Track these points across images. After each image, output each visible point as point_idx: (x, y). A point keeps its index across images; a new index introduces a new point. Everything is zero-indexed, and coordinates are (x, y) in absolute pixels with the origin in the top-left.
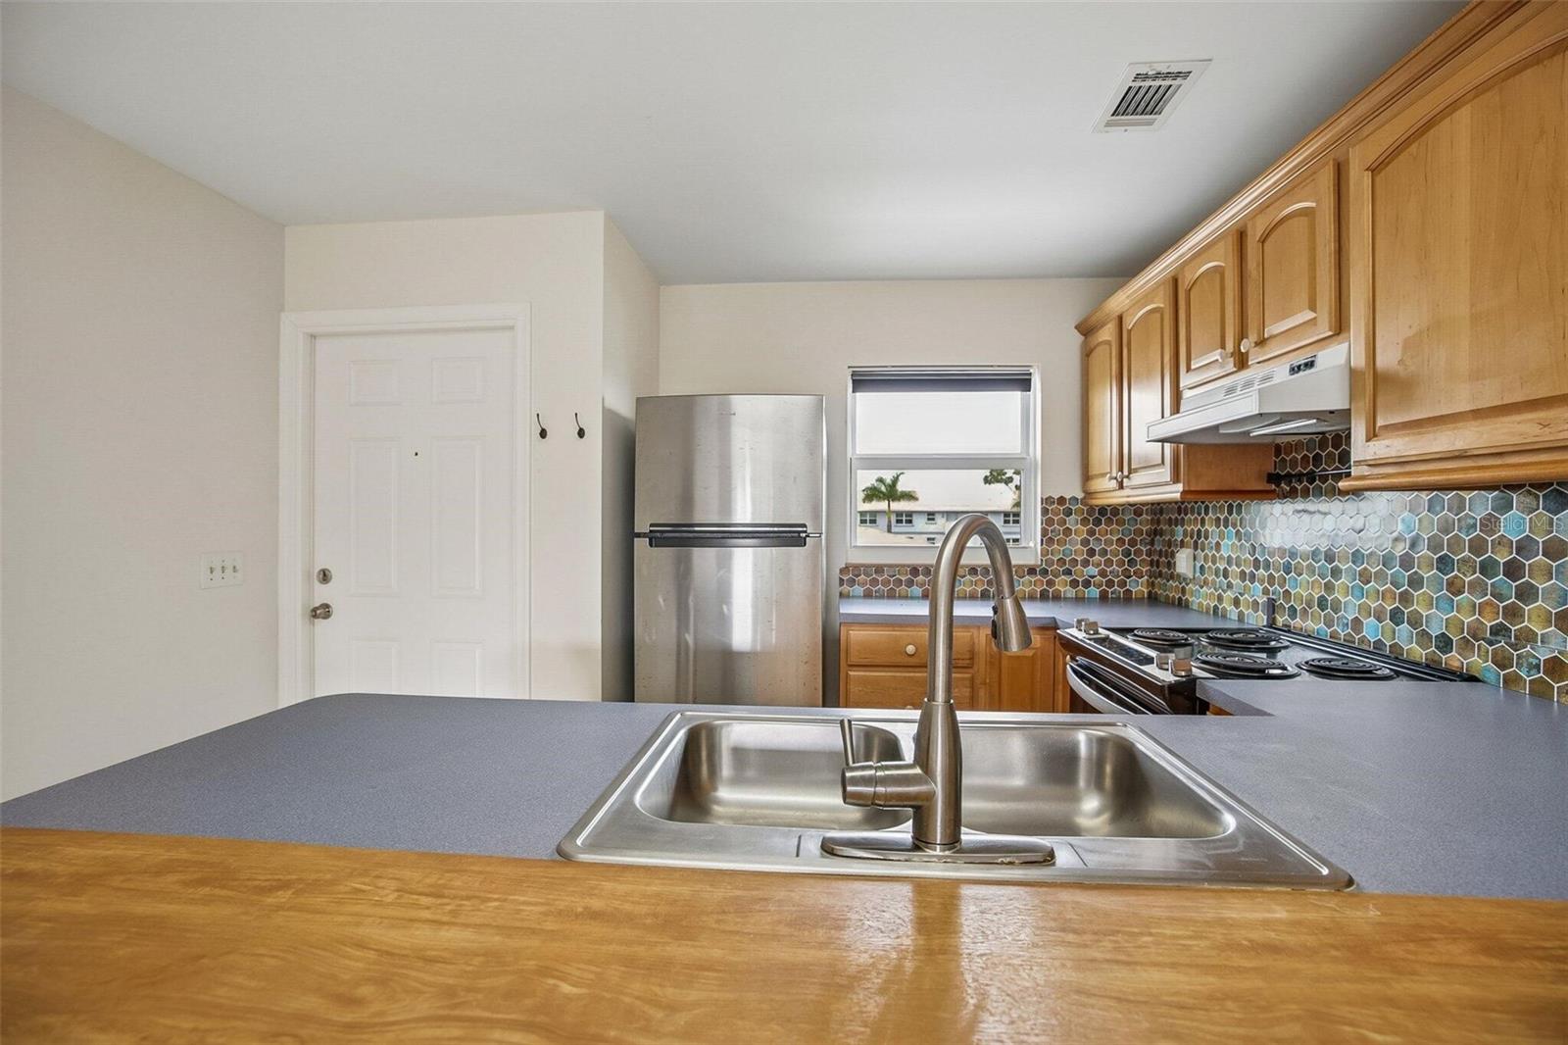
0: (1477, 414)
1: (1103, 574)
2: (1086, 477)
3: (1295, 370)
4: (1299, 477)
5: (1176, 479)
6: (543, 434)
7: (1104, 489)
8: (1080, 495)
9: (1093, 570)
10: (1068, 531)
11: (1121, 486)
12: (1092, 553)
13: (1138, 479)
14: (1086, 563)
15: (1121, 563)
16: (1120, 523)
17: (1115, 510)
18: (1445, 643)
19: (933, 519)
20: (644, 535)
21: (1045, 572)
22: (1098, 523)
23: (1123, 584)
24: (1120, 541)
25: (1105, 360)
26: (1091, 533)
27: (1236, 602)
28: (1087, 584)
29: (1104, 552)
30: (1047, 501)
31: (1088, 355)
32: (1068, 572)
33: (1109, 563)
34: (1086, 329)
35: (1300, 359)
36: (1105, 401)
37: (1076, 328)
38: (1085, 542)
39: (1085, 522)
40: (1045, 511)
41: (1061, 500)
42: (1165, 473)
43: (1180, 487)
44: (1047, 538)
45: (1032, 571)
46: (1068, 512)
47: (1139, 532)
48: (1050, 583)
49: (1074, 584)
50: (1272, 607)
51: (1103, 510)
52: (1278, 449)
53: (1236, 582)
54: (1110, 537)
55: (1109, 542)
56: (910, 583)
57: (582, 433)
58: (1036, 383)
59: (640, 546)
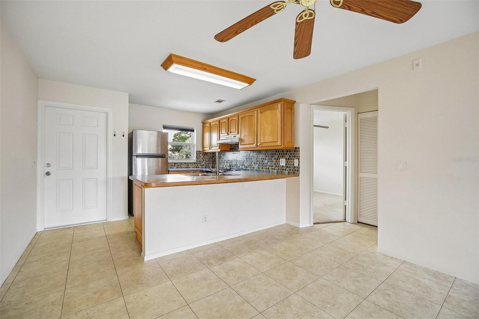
0: (248, 144)
1: (205, 164)
2: (203, 147)
3: (234, 137)
4: (233, 149)
5: (219, 149)
6: (115, 135)
7: (207, 150)
8: (202, 151)
9: (204, 163)
10: (200, 157)
11: (210, 149)
12: (204, 160)
13: (213, 148)
14: (203, 162)
15: (208, 162)
16: (208, 155)
17: (207, 153)
18: (247, 167)
20: (135, 156)
21: (196, 163)
22: (204, 155)
23: (208, 165)
24: (208, 158)
25: (206, 129)
26: (204, 157)
27: (226, 166)
28: (203, 165)
30: (197, 151)
31: (204, 127)
32: (200, 163)
33: (206, 162)
34: (204, 123)
35: (235, 135)
36: (207, 135)
37: (202, 122)
38: (203, 158)
39: (203, 155)
40: (197, 153)
41: (199, 151)
43: (220, 150)
44: (197, 158)
45: (195, 163)
46: (200, 153)
47: (210, 157)
48: (197, 165)
49: (201, 165)
50: (230, 166)
51: (205, 153)
52: (231, 145)
53: (226, 163)
55: (206, 159)
56: (174, 166)
57: (123, 136)
58: (195, 131)
59: (134, 158)
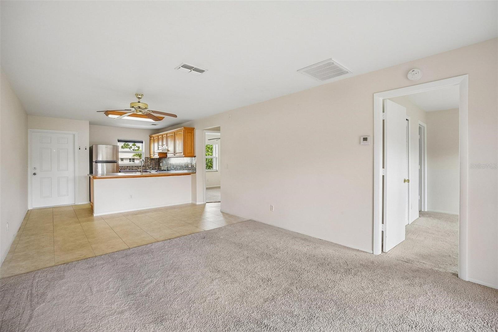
1: (152, 166)
2: (150, 155)
5: (159, 156)
6: (80, 149)
7: (153, 157)
8: (149, 157)
9: (151, 166)
10: (148, 161)
12: (151, 164)
13: (155, 155)
14: (150, 165)
15: (155, 165)
16: (154, 160)
19: (123, 161)
20: (94, 162)
23: (155, 168)
24: (154, 163)
25: (152, 141)
26: (151, 161)
27: (165, 168)
29: (152, 164)
30: (145, 157)
31: (150, 140)
34: (151, 137)
35: (165, 147)
36: (152, 146)
37: (149, 136)
38: (150, 163)
39: (150, 160)
40: (145, 159)
41: (147, 157)
42: (157, 155)
44: (145, 162)
46: (148, 159)
47: (157, 161)
48: (146, 168)
49: (149, 168)
50: (167, 168)
51: (152, 159)
53: (165, 166)
54: (153, 162)
56: (127, 168)
57: (86, 149)
58: (144, 142)
59: (94, 163)
